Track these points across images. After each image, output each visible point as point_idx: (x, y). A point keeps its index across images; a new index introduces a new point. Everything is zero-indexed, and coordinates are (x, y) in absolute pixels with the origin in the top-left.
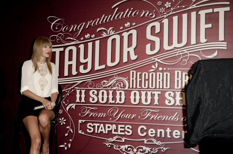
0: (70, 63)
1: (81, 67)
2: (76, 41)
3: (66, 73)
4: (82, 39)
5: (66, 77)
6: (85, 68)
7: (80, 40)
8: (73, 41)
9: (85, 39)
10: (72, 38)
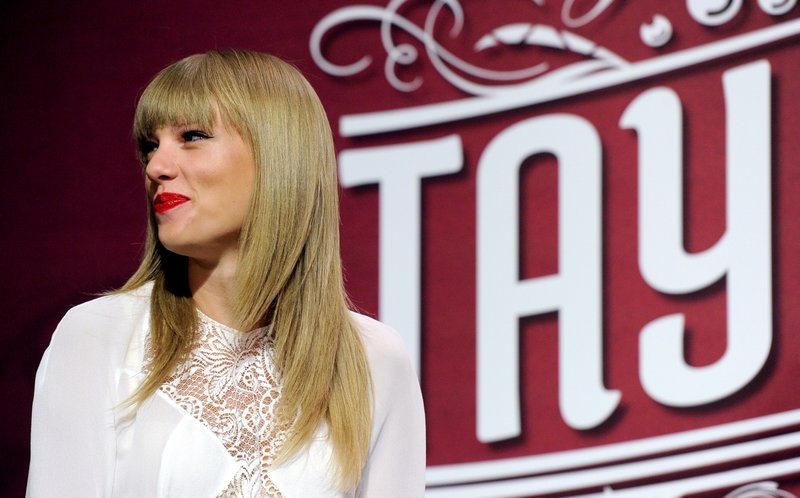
0: (538, 296)
1: (662, 339)
2: (588, 57)
3: (498, 415)
4: (656, 31)
5: (502, 449)
6: (703, 346)
7: (636, 51)
8: (561, 57)
9: (687, 33)
10: (544, 35)
